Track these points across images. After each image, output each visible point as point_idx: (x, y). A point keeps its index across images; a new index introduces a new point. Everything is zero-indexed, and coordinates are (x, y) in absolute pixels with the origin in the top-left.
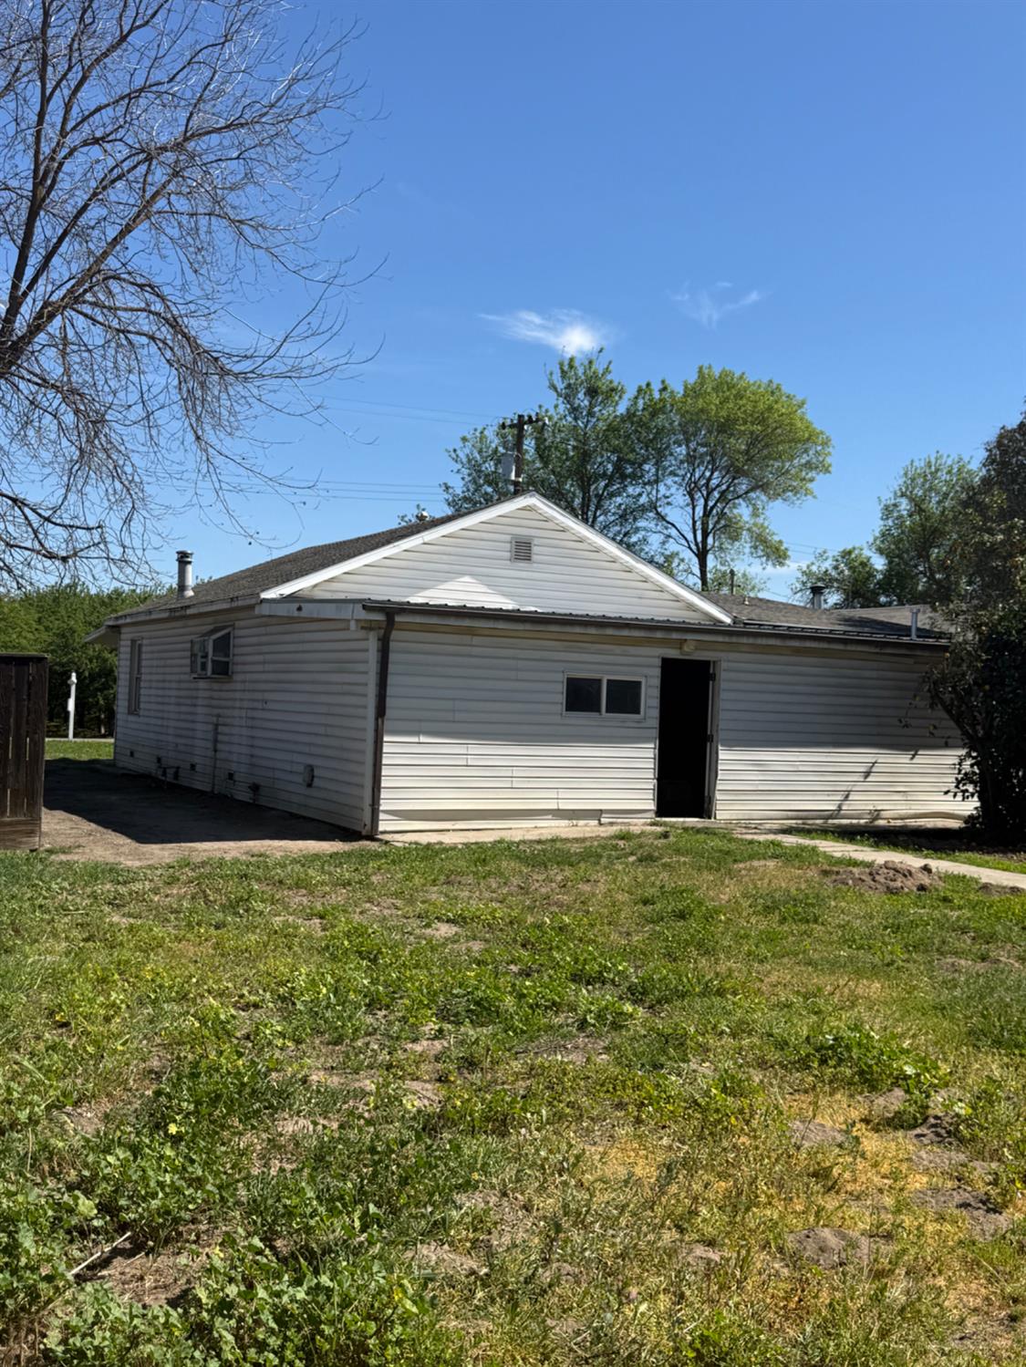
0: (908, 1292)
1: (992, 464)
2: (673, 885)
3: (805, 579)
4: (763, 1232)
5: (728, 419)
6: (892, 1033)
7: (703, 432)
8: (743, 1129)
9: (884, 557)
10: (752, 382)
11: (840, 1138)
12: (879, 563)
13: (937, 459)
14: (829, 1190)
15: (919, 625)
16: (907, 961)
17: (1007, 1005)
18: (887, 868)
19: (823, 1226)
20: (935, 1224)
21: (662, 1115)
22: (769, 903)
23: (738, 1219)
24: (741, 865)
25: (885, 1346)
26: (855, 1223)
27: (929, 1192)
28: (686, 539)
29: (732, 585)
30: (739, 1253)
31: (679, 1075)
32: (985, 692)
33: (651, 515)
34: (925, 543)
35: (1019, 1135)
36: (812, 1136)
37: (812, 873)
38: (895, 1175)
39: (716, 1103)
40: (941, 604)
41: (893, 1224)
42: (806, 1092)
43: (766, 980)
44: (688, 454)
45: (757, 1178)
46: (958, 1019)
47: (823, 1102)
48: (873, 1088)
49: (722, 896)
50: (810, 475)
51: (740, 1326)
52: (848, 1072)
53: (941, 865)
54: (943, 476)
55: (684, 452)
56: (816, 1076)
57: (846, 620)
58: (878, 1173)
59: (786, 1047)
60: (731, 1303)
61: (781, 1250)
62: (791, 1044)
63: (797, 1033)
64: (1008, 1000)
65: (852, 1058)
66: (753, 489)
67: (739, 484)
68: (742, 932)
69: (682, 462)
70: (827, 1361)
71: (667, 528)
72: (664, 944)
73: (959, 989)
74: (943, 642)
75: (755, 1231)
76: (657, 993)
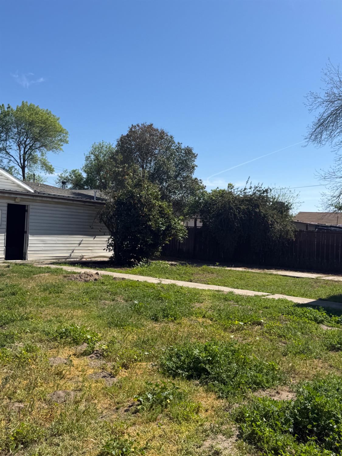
0: (86, 406)
1: (119, 146)
2: (11, 284)
3: (60, 179)
4: (39, 395)
5: (32, 121)
6: (84, 326)
7: (23, 124)
8: (33, 363)
9: (86, 173)
10: (41, 109)
11: (65, 361)
12: (85, 175)
13: (102, 143)
14: (62, 378)
15: (97, 196)
16: (90, 303)
17: (119, 314)
18: (85, 274)
19: (59, 390)
20: (95, 384)
21: (4, 362)
22: (45, 288)
23: (30, 392)
24: (36, 276)
25: (78, 424)
26: (70, 388)
27: (94, 374)
28: (17, 162)
29: (34, 179)
30: (30, 403)
31: (11, 348)
32: (116, 218)
33: (4, 152)
34: (99, 170)
35: (121, 353)
36: (56, 362)
37: (61, 277)
38: (83, 371)
39: (24, 355)
40: (103, 190)
41: (82, 386)
42: (55, 348)
43: (43, 313)
44: (18, 131)
45: (37, 378)
46: (105, 320)
47: (61, 351)
48: (77, 344)
49: (29, 286)
50: (61, 144)
51: (30, 426)
52: (69, 340)
53: (102, 272)
54: (104, 148)
55: (16, 131)
56: (59, 343)
57: (73, 193)
58: (78, 371)
59: (49, 334)
60: (27, 419)
61: (45, 400)
62: (51, 333)
63: (53, 330)
64: (120, 312)
65: (71, 335)
66: (42, 146)
67: (37, 144)
68: (36, 298)
69: (16, 134)
70: (59, 432)
71: (10, 157)
72: (7, 304)
73: (105, 310)
74: (104, 202)
75: (36, 395)
76: (3, 321)
